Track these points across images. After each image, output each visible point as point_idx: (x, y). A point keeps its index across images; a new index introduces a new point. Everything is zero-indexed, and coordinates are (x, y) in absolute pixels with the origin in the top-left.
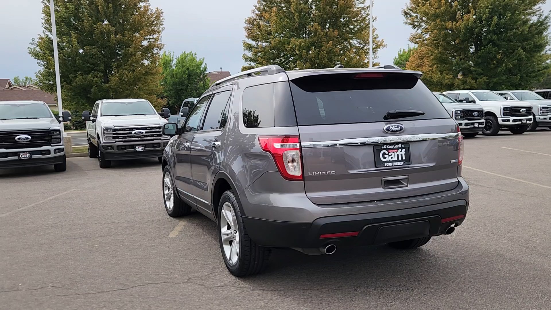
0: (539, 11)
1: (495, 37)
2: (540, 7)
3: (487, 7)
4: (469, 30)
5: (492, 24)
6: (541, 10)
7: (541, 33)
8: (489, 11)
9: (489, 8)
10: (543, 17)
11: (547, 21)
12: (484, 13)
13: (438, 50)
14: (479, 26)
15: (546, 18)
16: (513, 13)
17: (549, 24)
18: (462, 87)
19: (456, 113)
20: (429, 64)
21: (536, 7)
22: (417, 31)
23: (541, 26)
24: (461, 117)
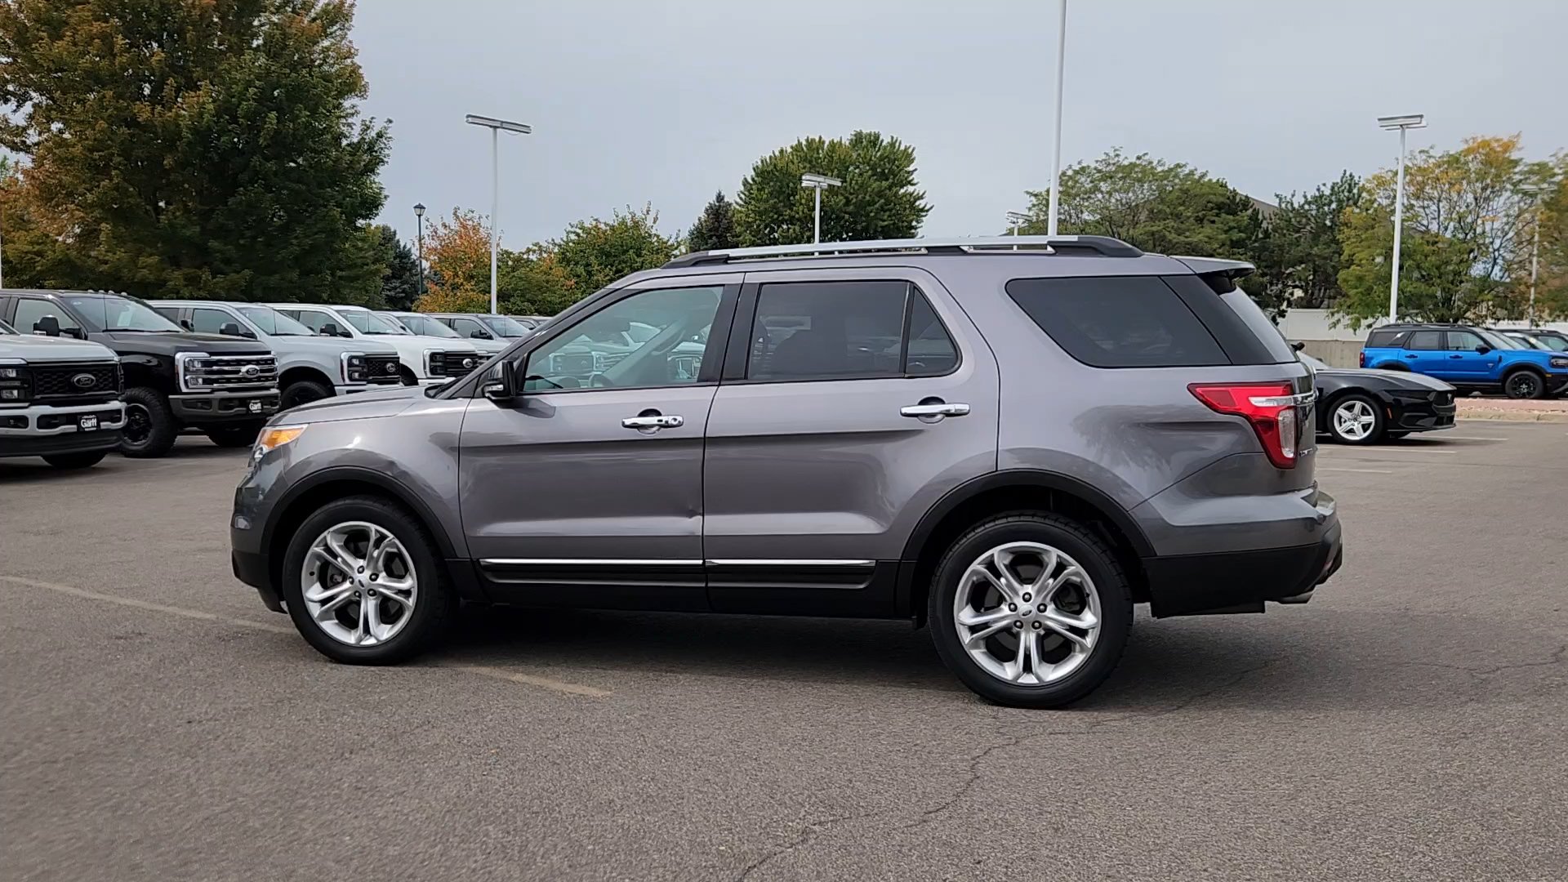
0: (353, 114)
1: (271, 165)
2: (354, 106)
3: (249, 84)
4: (202, 135)
5: (265, 131)
6: (357, 112)
7: (371, 168)
8: (255, 94)
9: (256, 87)
10: (373, 134)
11: (383, 146)
12: (242, 96)
13: (111, 180)
14: (230, 131)
15: (380, 135)
16: (314, 112)
17: (387, 152)
18: (186, 292)
19: (350, 364)
20: (81, 217)
21: (347, 103)
22: (15, 111)
23: (369, 155)
24: (360, 375)
